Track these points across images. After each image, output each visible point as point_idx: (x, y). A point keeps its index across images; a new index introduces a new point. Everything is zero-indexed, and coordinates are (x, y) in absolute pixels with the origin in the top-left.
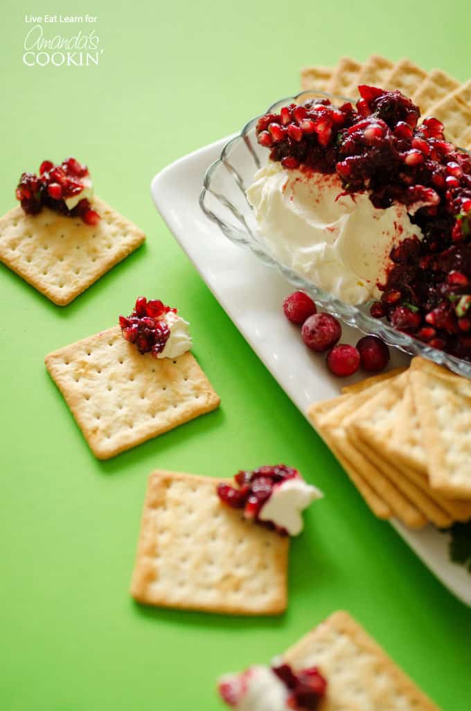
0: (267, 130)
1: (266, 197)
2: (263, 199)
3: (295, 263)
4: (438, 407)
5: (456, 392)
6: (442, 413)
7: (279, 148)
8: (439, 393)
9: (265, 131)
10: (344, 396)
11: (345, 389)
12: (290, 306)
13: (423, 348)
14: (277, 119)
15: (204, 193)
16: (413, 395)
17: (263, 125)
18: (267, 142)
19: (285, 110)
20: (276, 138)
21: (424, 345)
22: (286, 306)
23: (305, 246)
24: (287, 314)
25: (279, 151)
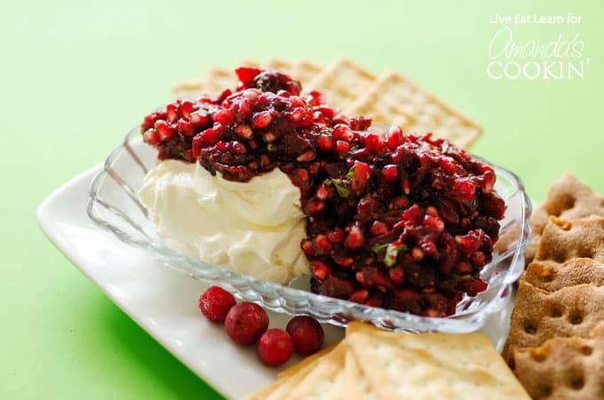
0: (153, 128)
1: (160, 193)
2: (157, 195)
3: (202, 254)
4: (387, 364)
5: (403, 347)
6: (394, 370)
7: (167, 146)
8: (385, 351)
9: (151, 130)
10: (280, 381)
11: (279, 375)
12: (207, 304)
13: (363, 310)
14: (164, 117)
15: (91, 204)
16: (356, 358)
17: (149, 123)
18: (156, 140)
19: (170, 107)
20: (164, 136)
21: (363, 306)
22: (202, 305)
23: (211, 235)
24: (205, 313)
25: (168, 149)
